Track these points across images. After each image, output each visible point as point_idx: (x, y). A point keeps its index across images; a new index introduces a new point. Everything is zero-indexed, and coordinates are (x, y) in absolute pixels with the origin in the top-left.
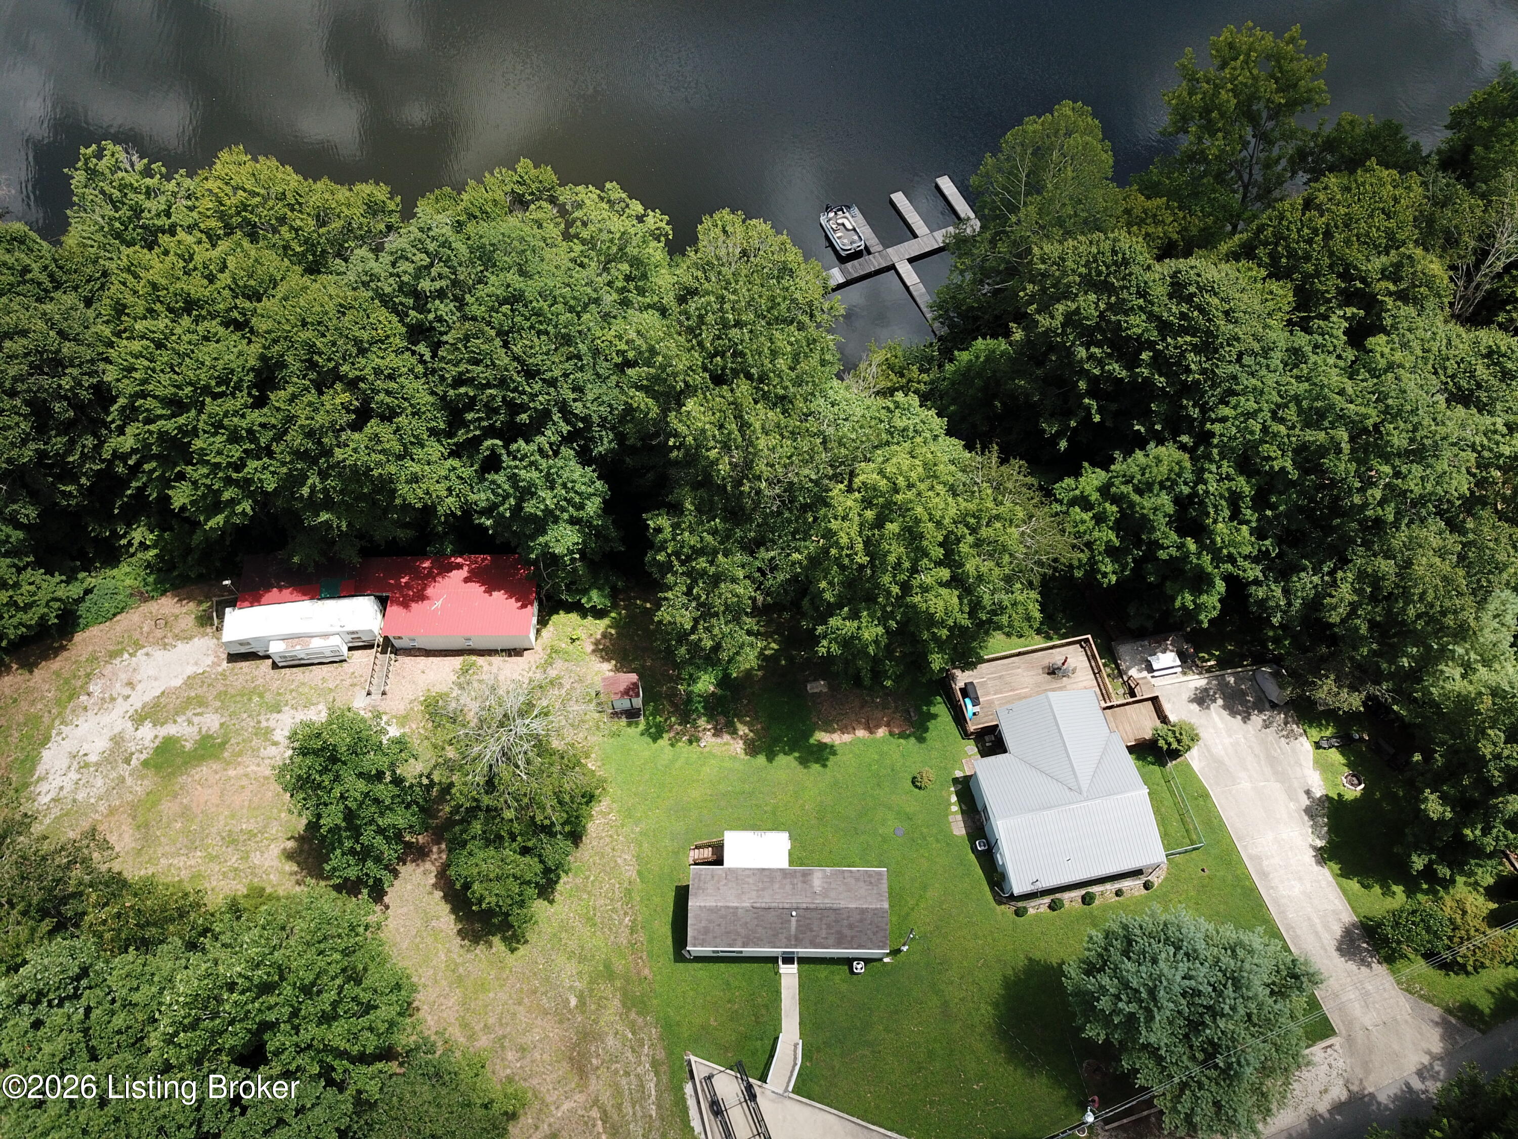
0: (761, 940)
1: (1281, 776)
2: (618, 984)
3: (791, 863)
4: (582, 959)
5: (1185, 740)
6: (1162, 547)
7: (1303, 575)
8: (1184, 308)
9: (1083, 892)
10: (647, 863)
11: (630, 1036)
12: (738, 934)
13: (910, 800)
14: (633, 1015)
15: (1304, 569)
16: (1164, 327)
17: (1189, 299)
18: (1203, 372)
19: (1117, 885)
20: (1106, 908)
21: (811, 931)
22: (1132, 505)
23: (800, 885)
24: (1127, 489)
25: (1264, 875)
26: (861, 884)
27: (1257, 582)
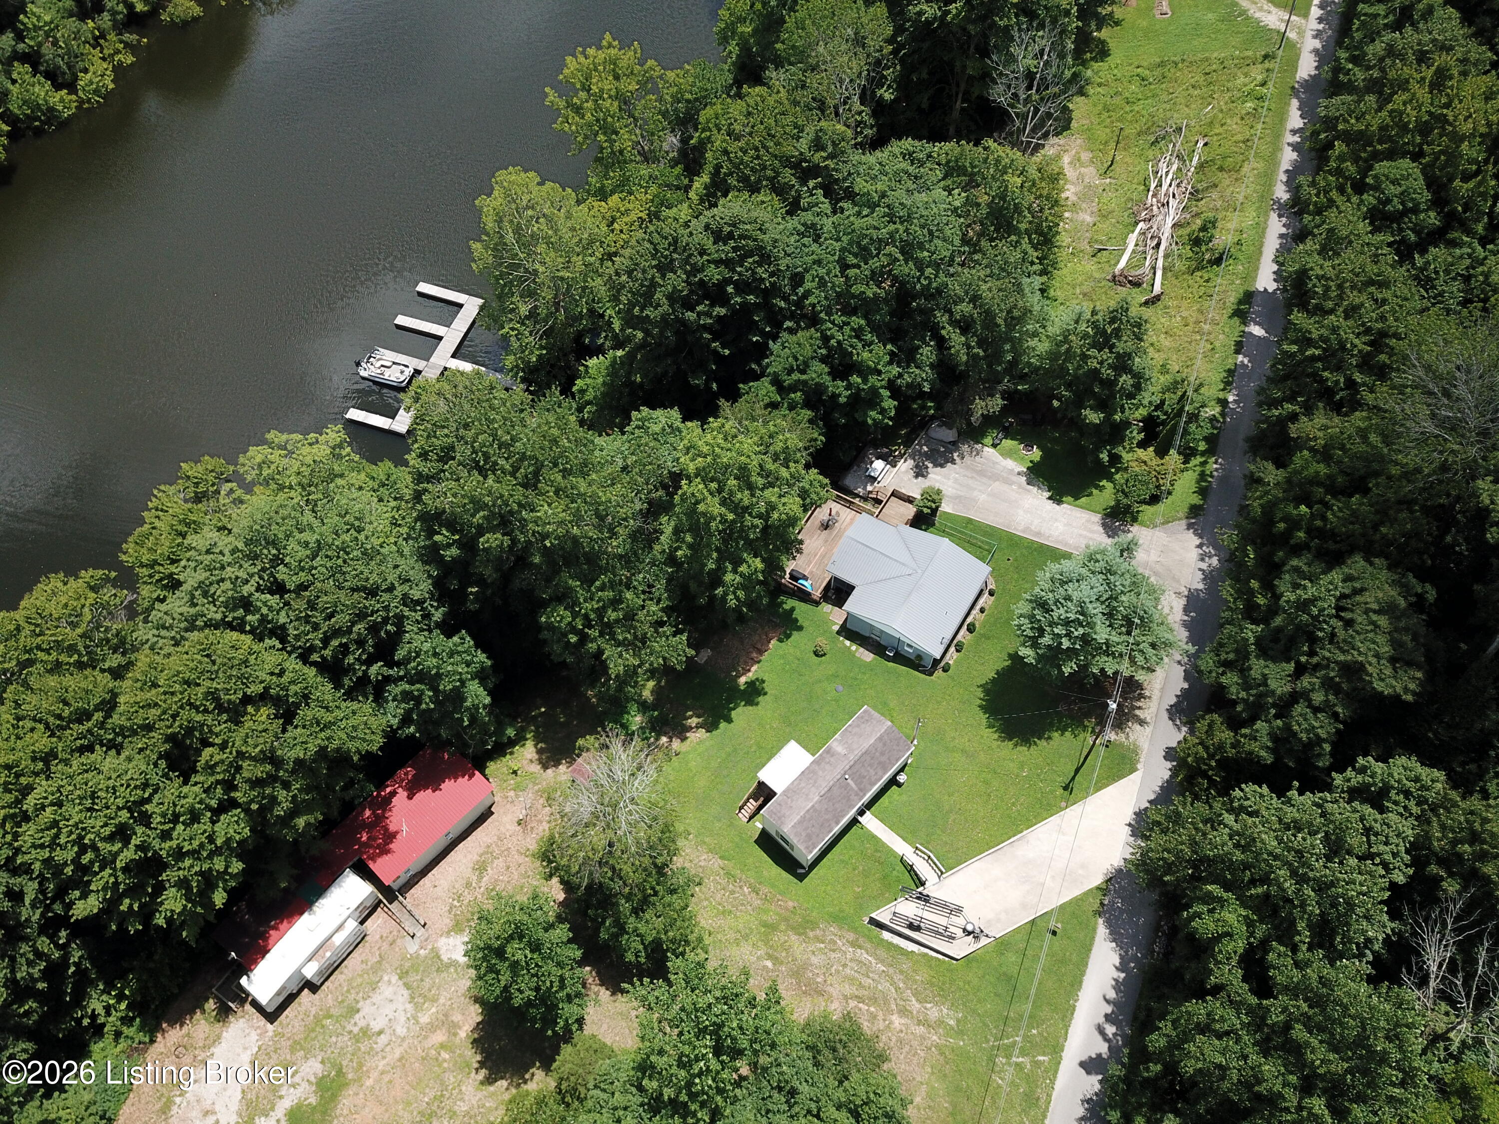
0: (842, 811)
1: (995, 477)
2: (783, 927)
3: (813, 755)
4: (746, 937)
5: (935, 497)
6: (840, 395)
7: (921, 351)
8: (732, 243)
9: (965, 627)
10: (720, 848)
11: (822, 946)
12: (828, 820)
13: (825, 667)
14: (811, 934)
15: (919, 347)
16: (728, 263)
17: (730, 235)
18: (772, 274)
19: (978, 607)
20: (985, 622)
21: (864, 777)
22: (805, 382)
23: (832, 760)
24: (796, 376)
25: (1038, 534)
26: (863, 726)
27: (900, 375)
